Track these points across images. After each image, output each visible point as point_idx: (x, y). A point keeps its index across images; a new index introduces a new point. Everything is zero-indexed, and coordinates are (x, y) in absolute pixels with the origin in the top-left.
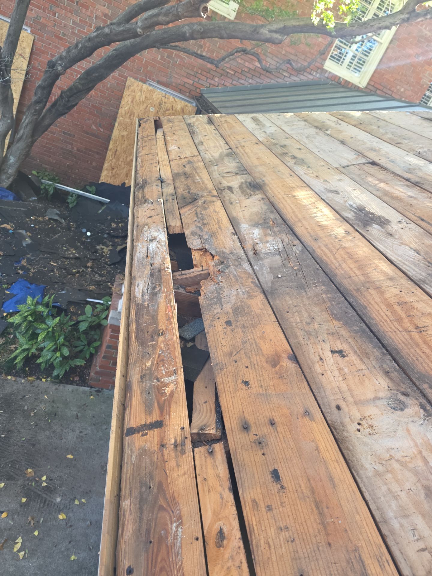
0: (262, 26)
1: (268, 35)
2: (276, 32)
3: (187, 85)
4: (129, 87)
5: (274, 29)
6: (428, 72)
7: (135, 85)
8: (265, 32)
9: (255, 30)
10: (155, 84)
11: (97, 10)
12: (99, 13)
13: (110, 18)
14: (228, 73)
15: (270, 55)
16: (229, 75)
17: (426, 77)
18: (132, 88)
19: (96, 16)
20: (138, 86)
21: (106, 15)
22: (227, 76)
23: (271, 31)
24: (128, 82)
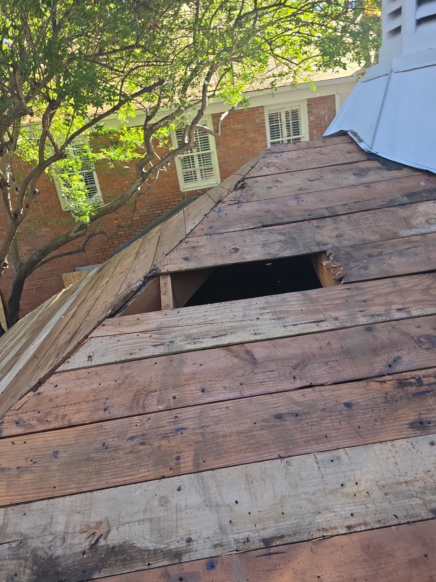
0: (69, 233)
1: (75, 235)
2: (78, 231)
3: (100, 257)
4: (65, 279)
5: (76, 230)
6: (259, 147)
7: (69, 276)
8: (72, 234)
9: (67, 237)
10: (80, 268)
11: (23, 251)
12: (25, 251)
13: (32, 250)
14: (120, 234)
15: (140, 208)
16: (122, 235)
17: (261, 150)
18: (67, 279)
19: (24, 254)
20: (70, 276)
21: (29, 250)
22: (121, 237)
23: (75, 232)
24: (63, 278)
